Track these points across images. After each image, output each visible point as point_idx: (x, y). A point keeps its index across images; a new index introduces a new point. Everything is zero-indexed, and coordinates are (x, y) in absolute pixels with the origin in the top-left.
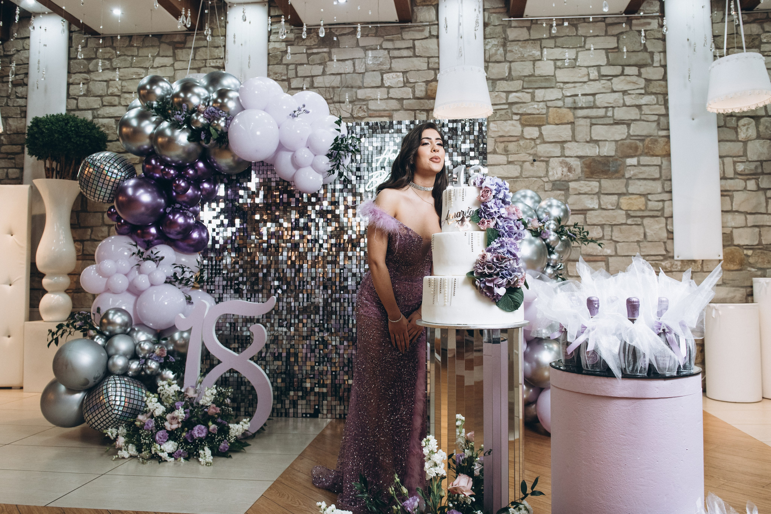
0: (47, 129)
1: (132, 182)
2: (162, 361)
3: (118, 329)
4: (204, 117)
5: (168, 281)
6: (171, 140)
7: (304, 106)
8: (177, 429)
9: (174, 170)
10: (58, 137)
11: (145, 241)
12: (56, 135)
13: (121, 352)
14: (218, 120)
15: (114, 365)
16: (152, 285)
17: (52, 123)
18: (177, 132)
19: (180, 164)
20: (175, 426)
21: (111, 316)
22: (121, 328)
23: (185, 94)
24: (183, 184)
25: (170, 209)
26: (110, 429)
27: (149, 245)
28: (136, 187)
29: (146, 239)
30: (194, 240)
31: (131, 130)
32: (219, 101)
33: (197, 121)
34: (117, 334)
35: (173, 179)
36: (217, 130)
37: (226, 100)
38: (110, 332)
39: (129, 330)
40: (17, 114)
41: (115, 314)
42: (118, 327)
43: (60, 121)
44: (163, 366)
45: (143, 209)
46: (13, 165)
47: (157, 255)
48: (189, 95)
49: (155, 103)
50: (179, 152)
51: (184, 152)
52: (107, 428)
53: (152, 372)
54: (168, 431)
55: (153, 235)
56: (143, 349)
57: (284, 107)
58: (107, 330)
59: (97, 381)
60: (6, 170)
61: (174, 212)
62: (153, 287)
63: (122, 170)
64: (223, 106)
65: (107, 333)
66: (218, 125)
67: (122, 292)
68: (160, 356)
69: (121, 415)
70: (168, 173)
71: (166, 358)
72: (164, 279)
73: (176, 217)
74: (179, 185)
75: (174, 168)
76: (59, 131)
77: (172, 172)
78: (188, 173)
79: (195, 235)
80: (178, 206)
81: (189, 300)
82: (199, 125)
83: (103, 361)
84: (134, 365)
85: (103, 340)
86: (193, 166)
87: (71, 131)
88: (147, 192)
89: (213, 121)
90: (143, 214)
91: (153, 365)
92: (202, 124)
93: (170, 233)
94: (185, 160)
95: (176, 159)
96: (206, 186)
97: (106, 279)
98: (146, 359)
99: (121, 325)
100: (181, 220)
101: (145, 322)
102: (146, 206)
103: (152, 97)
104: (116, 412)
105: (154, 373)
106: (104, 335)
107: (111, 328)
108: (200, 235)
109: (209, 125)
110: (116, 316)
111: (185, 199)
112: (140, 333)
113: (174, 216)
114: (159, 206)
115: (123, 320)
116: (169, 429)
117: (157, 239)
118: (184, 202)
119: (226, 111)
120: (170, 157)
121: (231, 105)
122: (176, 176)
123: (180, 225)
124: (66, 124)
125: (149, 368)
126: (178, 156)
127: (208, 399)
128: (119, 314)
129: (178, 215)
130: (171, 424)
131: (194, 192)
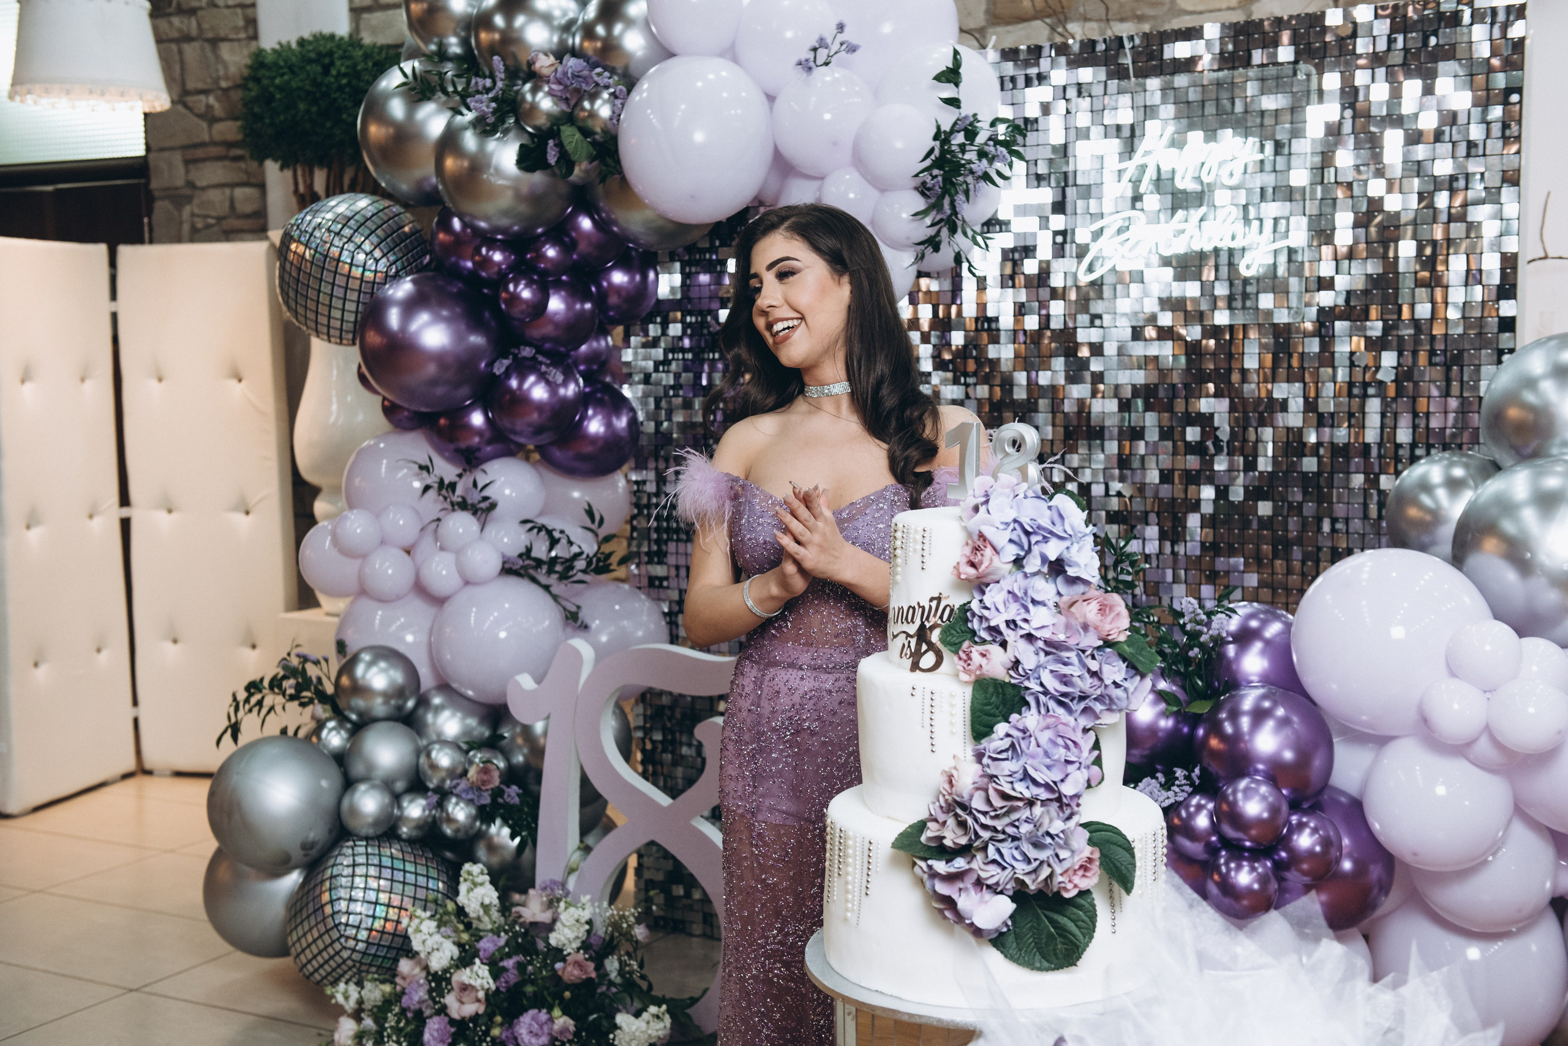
0: (280, 88)
1: (404, 288)
2: (486, 800)
3: (379, 707)
4: (550, 93)
5: (508, 570)
6: (478, 166)
7: (841, 27)
8: (475, 1018)
9: (503, 250)
10: (308, 111)
11: (458, 451)
12: (302, 106)
13: (379, 773)
14: (593, 97)
15: (354, 811)
16: (467, 583)
17: (291, 68)
18: (492, 145)
19: (517, 235)
20: (470, 1009)
21: (360, 670)
22: (386, 702)
23: (509, 18)
24: (526, 294)
25: (506, 362)
26: (342, 986)
27: (470, 460)
28: (411, 306)
29: (463, 445)
30: (594, 439)
31: (391, 130)
32: (600, 30)
33: (534, 107)
34: (375, 720)
35: (501, 280)
36: (586, 132)
37: (618, 28)
38: (360, 714)
39: (410, 704)
41: (371, 664)
42: (379, 700)
43: (311, 61)
44: (486, 814)
45: (431, 369)
46: (243, 177)
47: (486, 493)
48: (520, 20)
49: (453, 40)
50: (505, 201)
51: (518, 196)
52: (335, 983)
53: (457, 831)
54: (452, 1022)
55: (479, 432)
56: (434, 767)
57: (789, 34)
58: (352, 710)
59: (314, 853)
60: (228, 191)
61: (523, 368)
62: (470, 589)
63: (377, 254)
64: (610, 47)
65: (354, 717)
66: (593, 114)
67: (398, 598)
68: (477, 788)
69: (364, 953)
70: (488, 260)
71: (497, 793)
72: (496, 564)
73: (526, 386)
74: (515, 298)
75: (504, 246)
76: (308, 93)
77: (497, 257)
78: (543, 257)
79: (595, 426)
80: (527, 352)
81: (573, 620)
82: (542, 121)
83: (329, 800)
84: (415, 809)
85: (344, 734)
86: (561, 232)
87: (341, 88)
88: (437, 318)
89: (579, 103)
90: (433, 382)
91: (460, 812)
92: (549, 115)
93: (516, 433)
94: (532, 222)
95: (504, 222)
96: (619, 278)
97: (356, 564)
98: (443, 794)
99: (386, 695)
100: (539, 393)
101: (455, 685)
102: (440, 357)
103: (443, 24)
104: (351, 943)
105: (461, 835)
106: (349, 720)
107: (360, 703)
108: (609, 425)
109: (569, 118)
110: (374, 670)
111: (548, 330)
112: (446, 714)
113: (522, 379)
114: (474, 354)
115: (392, 682)
116: (455, 1015)
117: (489, 442)
118: (545, 339)
119: (619, 64)
120: (486, 219)
121: (633, 42)
122: (512, 268)
123: (540, 406)
124: (326, 70)
125: (450, 820)
126: (506, 213)
127: (570, 934)
128: (383, 664)
129: (532, 379)
130: (462, 1003)
131: (569, 307)
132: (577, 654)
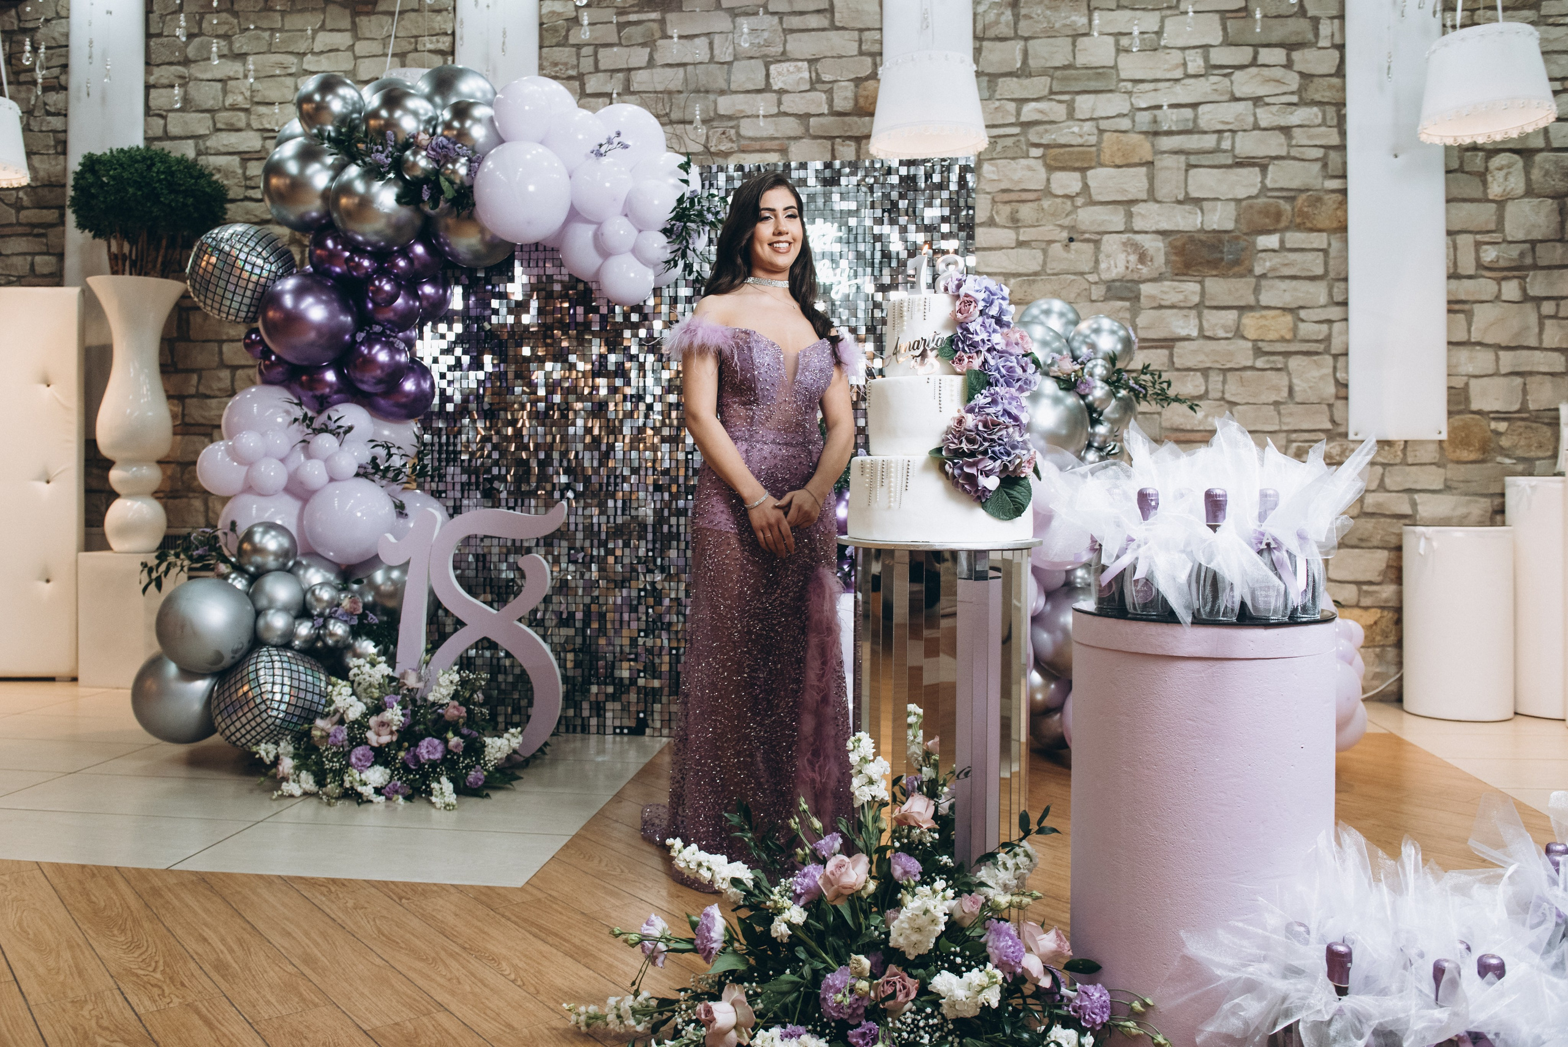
0: (113, 178)
1: (290, 283)
2: (355, 622)
3: (271, 562)
4: (428, 157)
5: (362, 473)
6: (366, 202)
7: (619, 134)
8: (388, 745)
9: (370, 259)
10: (134, 194)
11: (315, 397)
12: (131, 190)
13: (279, 604)
14: (454, 161)
15: (268, 627)
16: (332, 480)
17: (121, 165)
18: (377, 185)
19: (381, 248)
20: (385, 739)
21: (257, 538)
22: (276, 559)
23: (391, 111)
24: (387, 287)
25: (363, 335)
26: (263, 746)
27: (323, 404)
28: (300, 292)
29: (318, 393)
30: (408, 394)
31: (288, 181)
32: (456, 124)
33: (415, 164)
34: (269, 571)
35: (368, 278)
36: (452, 182)
37: (468, 123)
38: (257, 567)
39: (291, 563)
40: (48, 147)
41: (265, 533)
42: (271, 558)
43: (137, 162)
44: (356, 632)
45: (312, 335)
46: (44, 249)
47: (339, 423)
48: (398, 114)
49: (330, 128)
50: (380, 225)
51: (389, 224)
52: (257, 743)
53: (337, 642)
54: (373, 748)
55: (330, 385)
56: (319, 600)
57: (580, 137)
58: (251, 564)
59: (237, 656)
60: (29, 258)
61: (370, 341)
62: (334, 484)
63: (272, 259)
64: (462, 135)
65: (252, 569)
66: (454, 172)
67: (275, 493)
68: (350, 613)
69: (283, 720)
70: (360, 265)
71: (363, 616)
72: (354, 469)
73: (374, 351)
74: (380, 289)
75: (371, 256)
76: (135, 182)
77: (366, 263)
78: (396, 266)
79: (409, 386)
80: (377, 329)
81: (400, 509)
82: (418, 173)
83: (248, 620)
84: (304, 629)
85: (244, 582)
86: (405, 252)
87: (160, 181)
88: (319, 301)
89: (445, 164)
90: (312, 344)
91: (339, 629)
92: (424, 169)
93: (362, 382)
94: (390, 242)
95: (374, 238)
96: (428, 290)
97: (245, 468)
98: (326, 619)
99: (277, 555)
100: (383, 356)
101: (320, 550)
102: (318, 328)
103: (325, 116)
104: (275, 713)
105: (340, 645)
106: (246, 572)
107: (258, 559)
108: (418, 385)
109: (437, 173)
110: (268, 537)
111: (390, 315)
112: (312, 571)
113: (370, 348)
114: (342, 329)
115: (281, 545)
116: (375, 744)
117: (336, 392)
118: (389, 321)
119: (469, 144)
120: (363, 235)
121: (478, 133)
122: (375, 271)
123: (382, 366)
124: (150, 168)
125: (332, 635)
126: (377, 233)
127: (444, 692)
128: (273, 533)
129: (377, 347)
130: (379, 735)
131: (407, 303)
132: (433, 515)
